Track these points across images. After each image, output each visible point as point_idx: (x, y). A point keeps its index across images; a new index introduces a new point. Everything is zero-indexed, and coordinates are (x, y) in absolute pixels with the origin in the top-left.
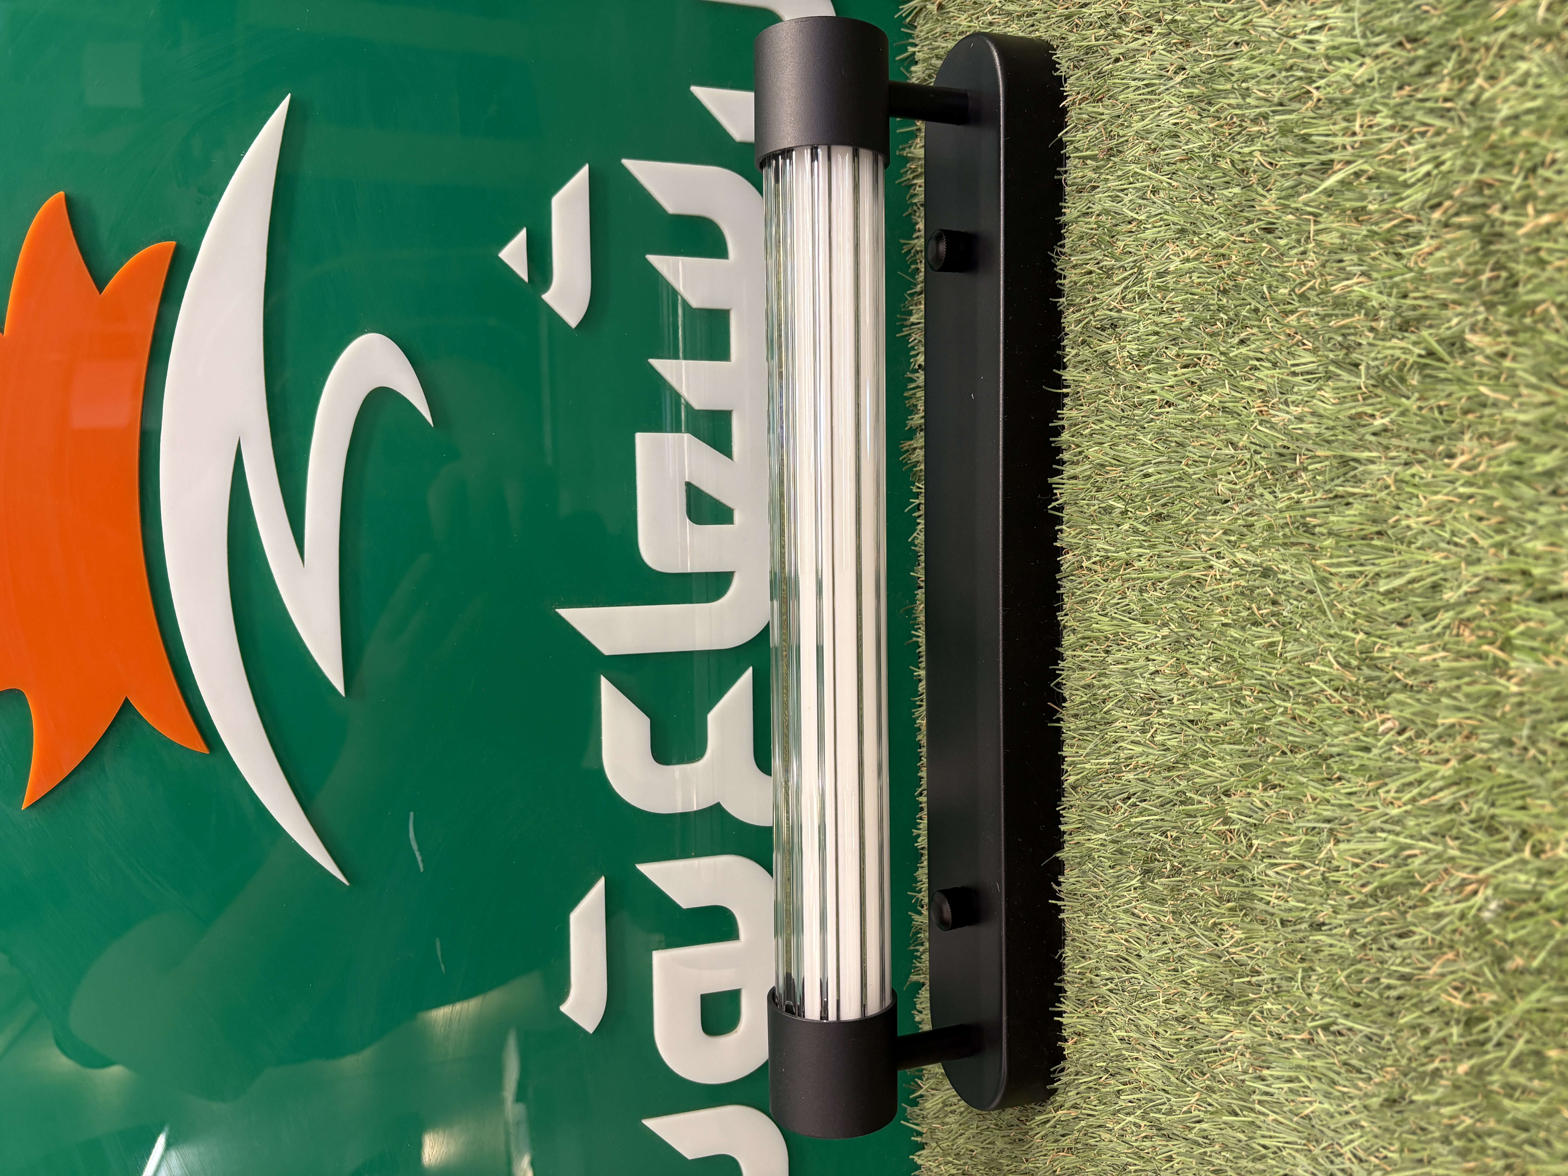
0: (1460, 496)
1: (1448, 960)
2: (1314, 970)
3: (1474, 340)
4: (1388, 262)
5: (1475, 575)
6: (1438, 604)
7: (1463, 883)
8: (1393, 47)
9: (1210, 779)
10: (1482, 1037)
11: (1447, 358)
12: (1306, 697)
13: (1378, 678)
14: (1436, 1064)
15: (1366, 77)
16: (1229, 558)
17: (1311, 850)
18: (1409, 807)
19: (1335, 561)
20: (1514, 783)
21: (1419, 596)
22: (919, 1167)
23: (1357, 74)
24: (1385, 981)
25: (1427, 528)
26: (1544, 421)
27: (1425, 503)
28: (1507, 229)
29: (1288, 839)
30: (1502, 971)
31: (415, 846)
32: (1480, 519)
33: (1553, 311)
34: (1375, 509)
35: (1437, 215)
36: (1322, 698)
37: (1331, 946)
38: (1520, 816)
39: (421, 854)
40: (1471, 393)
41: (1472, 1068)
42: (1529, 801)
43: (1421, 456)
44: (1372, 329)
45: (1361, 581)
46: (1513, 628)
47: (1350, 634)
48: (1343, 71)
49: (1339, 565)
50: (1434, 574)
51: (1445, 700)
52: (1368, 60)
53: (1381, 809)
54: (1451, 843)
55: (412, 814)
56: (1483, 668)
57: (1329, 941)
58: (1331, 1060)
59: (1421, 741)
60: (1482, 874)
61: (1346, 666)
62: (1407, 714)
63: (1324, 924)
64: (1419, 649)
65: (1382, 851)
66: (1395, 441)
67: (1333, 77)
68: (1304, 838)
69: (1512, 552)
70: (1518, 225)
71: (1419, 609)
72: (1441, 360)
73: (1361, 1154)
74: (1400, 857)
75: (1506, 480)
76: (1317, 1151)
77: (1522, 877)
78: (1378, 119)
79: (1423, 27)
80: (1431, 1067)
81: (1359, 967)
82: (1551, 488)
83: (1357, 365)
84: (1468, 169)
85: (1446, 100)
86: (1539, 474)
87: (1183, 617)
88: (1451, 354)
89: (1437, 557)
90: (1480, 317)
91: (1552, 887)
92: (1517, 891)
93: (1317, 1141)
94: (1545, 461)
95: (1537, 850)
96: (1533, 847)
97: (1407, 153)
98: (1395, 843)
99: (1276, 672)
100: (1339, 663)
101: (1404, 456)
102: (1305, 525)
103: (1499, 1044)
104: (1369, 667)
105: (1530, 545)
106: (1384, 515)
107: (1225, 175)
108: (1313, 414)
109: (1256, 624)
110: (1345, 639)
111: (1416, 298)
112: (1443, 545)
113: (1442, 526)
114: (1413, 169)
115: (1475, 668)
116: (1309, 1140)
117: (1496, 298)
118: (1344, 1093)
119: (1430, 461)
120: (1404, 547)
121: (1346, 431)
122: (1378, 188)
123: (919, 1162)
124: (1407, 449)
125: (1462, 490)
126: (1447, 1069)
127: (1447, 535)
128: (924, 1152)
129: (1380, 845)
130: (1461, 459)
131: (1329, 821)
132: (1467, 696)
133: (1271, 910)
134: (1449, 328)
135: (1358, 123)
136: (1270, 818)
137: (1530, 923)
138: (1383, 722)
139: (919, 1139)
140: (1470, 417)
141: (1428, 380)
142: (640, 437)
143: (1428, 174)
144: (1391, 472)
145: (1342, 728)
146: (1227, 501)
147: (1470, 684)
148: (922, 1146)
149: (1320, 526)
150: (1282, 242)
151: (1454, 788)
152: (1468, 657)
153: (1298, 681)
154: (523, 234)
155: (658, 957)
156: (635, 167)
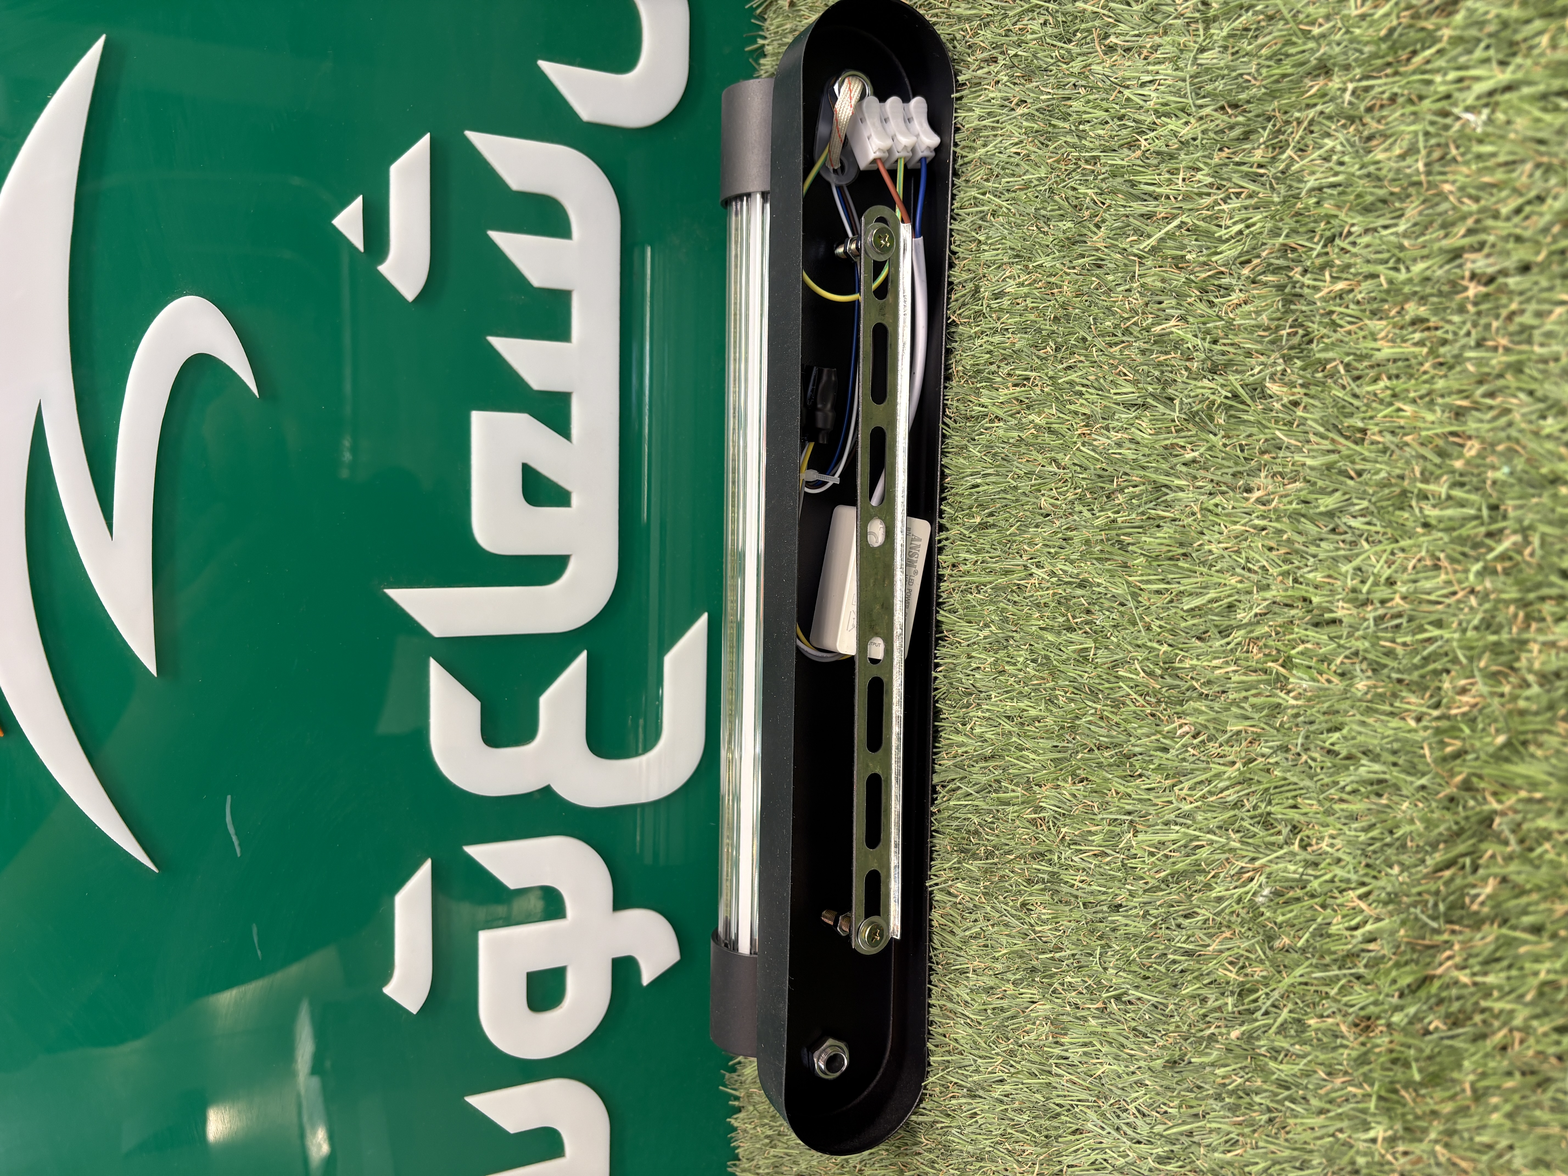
0: (1255, 527)
1: (1226, 938)
2: (1110, 947)
3: (1273, 388)
4: (1202, 308)
5: (1265, 600)
6: (1233, 622)
7: (1242, 871)
8: (1216, 110)
9: (1023, 771)
10: (1252, 1006)
11: (1249, 401)
12: (1114, 700)
13: (1178, 686)
14: (1212, 1030)
15: (1190, 136)
16: (1048, 568)
17: (1113, 838)
18: (1199, 803)
19: (1145, 578)
20: (1289, 784)
21: (1216, 615)
22: (735, 1129)
23: (1183, 132)
24: (1171, 957)
25: (1225, 553)
26: (1329, 467)
27: (1226, 531)
28: (1306, 291)
29: (1093, 829)
30: (1271, 948)
31: (231, 830)
32: (1271, 549)
33: (1341, 369)
34: (1183, 533)
35: (1246, 271)
36: (1128, 702)
37: (1126, 925)
38: (1292, 814)
39: (239, 838)
40: (1268, 436)
41: (1243, 1034)
42: (1299, 800)
43: (1224, 488)
44: (1187, 369)
45: (1167, 597)
46: (1294, 648)
47: (1155, 645)
48: (1170, 127)
49: (1148, 582)
50: (1230, 596)
51: (1234, 709)
52: (1193, 121)
53: (1175, 804)
54: (1233, 836)
55: (229, 797)
56: (1267, 681)
57: (1124, 921)
58: (1121, 1027)
59: (1211, 744)
60: (1257, 864)
61: (1151, 674)
62: (1201, 719)
63: (1121, 906)
64: (1216, 662)
65: (1174, 842)
66: (1202, 473)
67: (1160, 131)
68: (1107, 828)
69: (1295, 581)
70: (1316, 289)
71: (1216, 626)
72: (1243, 403)
73: (1144, 1109)
74: (1190, 848)
75: (1295, 516)
76: (1105, 1107)
77: (1292, 868)
78: (1199, 176)
79: (1243, 96)
80: (1207, 1032)
81: (1150, 944)
82: (1331, 526)
83: (1172, 399)
84: (1275, 233)
85: (1260, 166)
86: (1321, 514)
87: (1005, 620)
88: (1252, 398)
89: (1233, 581)
90: (1279, 368)
91: (1316, 877)
92: (1287, 880)
93: (1106, 1098)
94: (1328, 503)
95: (1304, 843)
96: (1302, 840)
97: (1223, 211)
98: (1185, 834)
99: (1087, 676)
100: (1144, 671)
101: (1210, 486)
102: (1120, 542)
103: (1266, 1013)
104: (1170, 676)
105: (1311, 576)
106: (1190, 540)
107: (1060, 209)
108: (1132, 440)
109: (1071, 629)
110: (1151, 650)
111: (1225, 345)
112: (1239, 570)
113: (1238, 552)
114: (1227, 227)
115: (1259, 682)
116: (1098, 1097)
117: (1292, 353)
118: (1131, 1056)
119: (1231, 494)
120: (1205, 570)
121: (1159, 458)
122: (1196, 240)
123: (736, 1124)
124: (1212, 481)
125: (1256, 522)
126: (1221, 1034)
127: (1243, 561)
128: (741, 1115)
129: (1173, 836)
130: (1257, 494)
131: (1129, 813)
132: (1253, 706)
133: (1075, 893)
134: (1253, 375)
135: (1181, 177)
136: (1077, 810)
137: (1296, 908)
138: (1181, 726)
139: (736, 1103)
140: (1266, 457)
141: (1233, 420)
142: (475, 416)
143: (1240, 232)
144: (1197, 500)
145: (1145, 730)
146: (1048, 515)
147: (1254, 696)
148: (739, 1110)
149: (1133, 544)
150: (1110, 278)
151: (1238, 788)
152: (1255, 671)
153: (1107, 685)
154: (359, 201)
155: (484, 937)
156: (478, 139)
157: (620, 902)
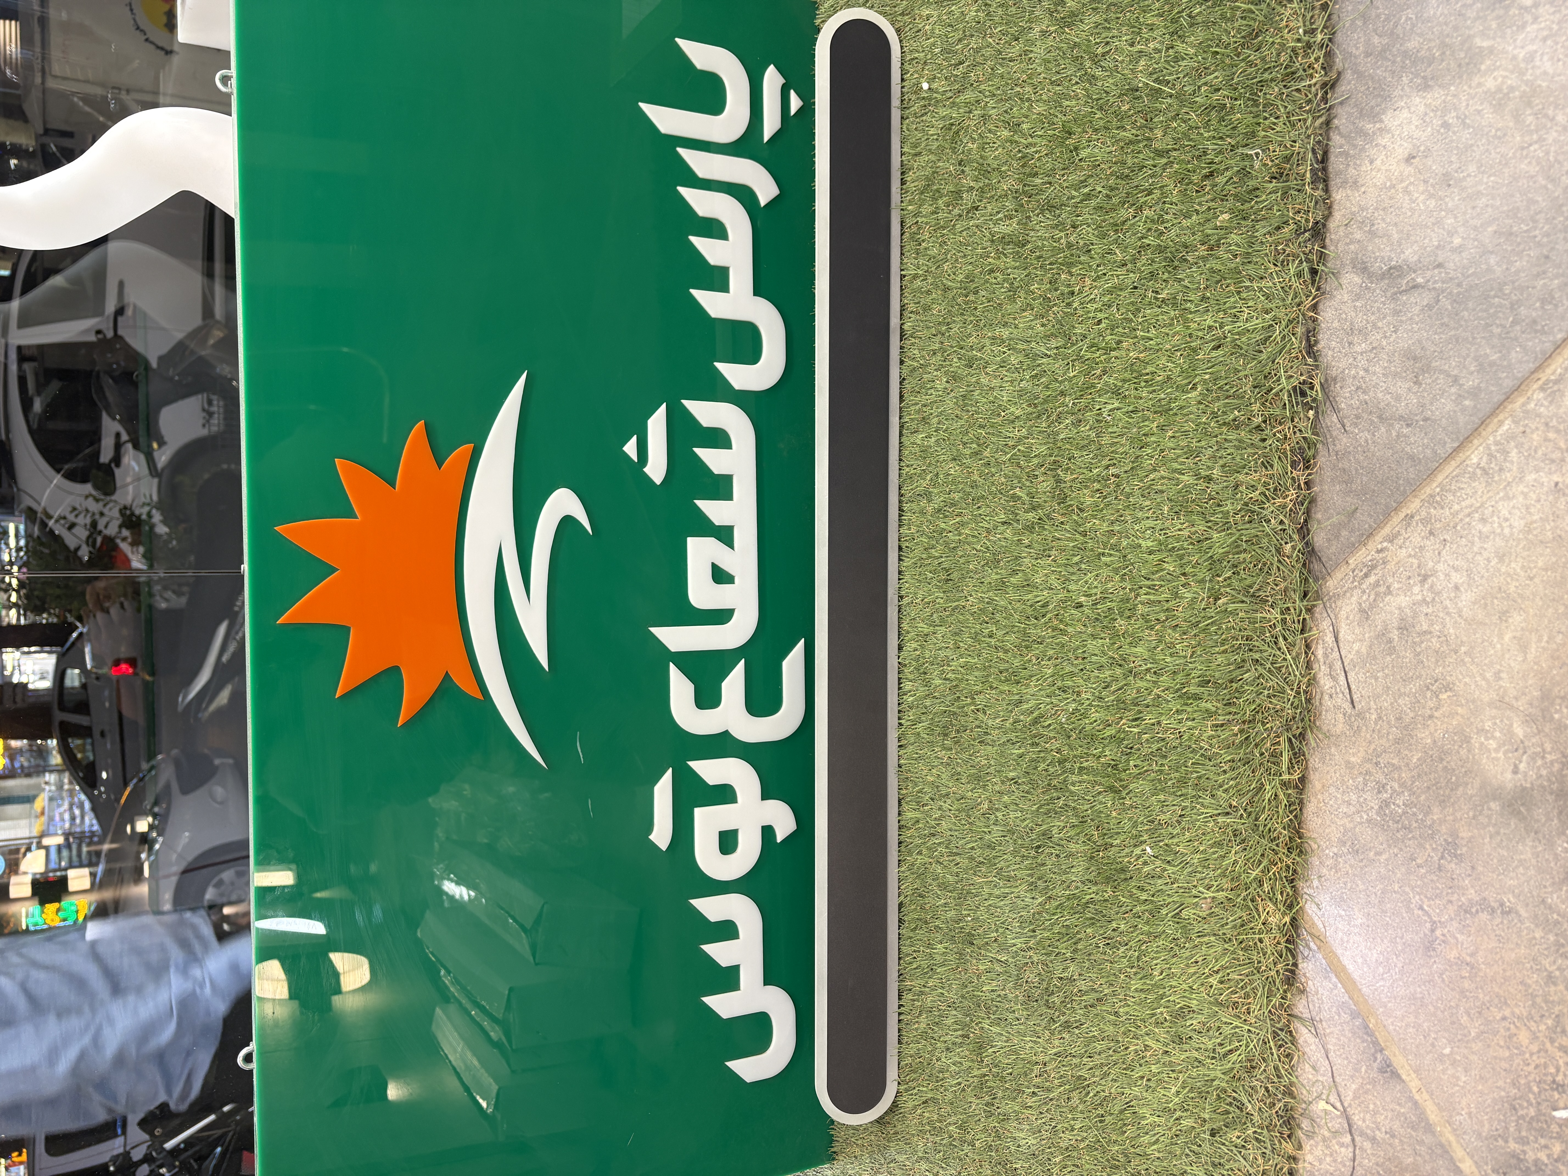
31: (579, 750)
39: (582, 754)
55: (578, 732)
142: (689, 539)
154: (635, 437)
155: (698, 811)
156: (687, 403)
157: (765, 796)
